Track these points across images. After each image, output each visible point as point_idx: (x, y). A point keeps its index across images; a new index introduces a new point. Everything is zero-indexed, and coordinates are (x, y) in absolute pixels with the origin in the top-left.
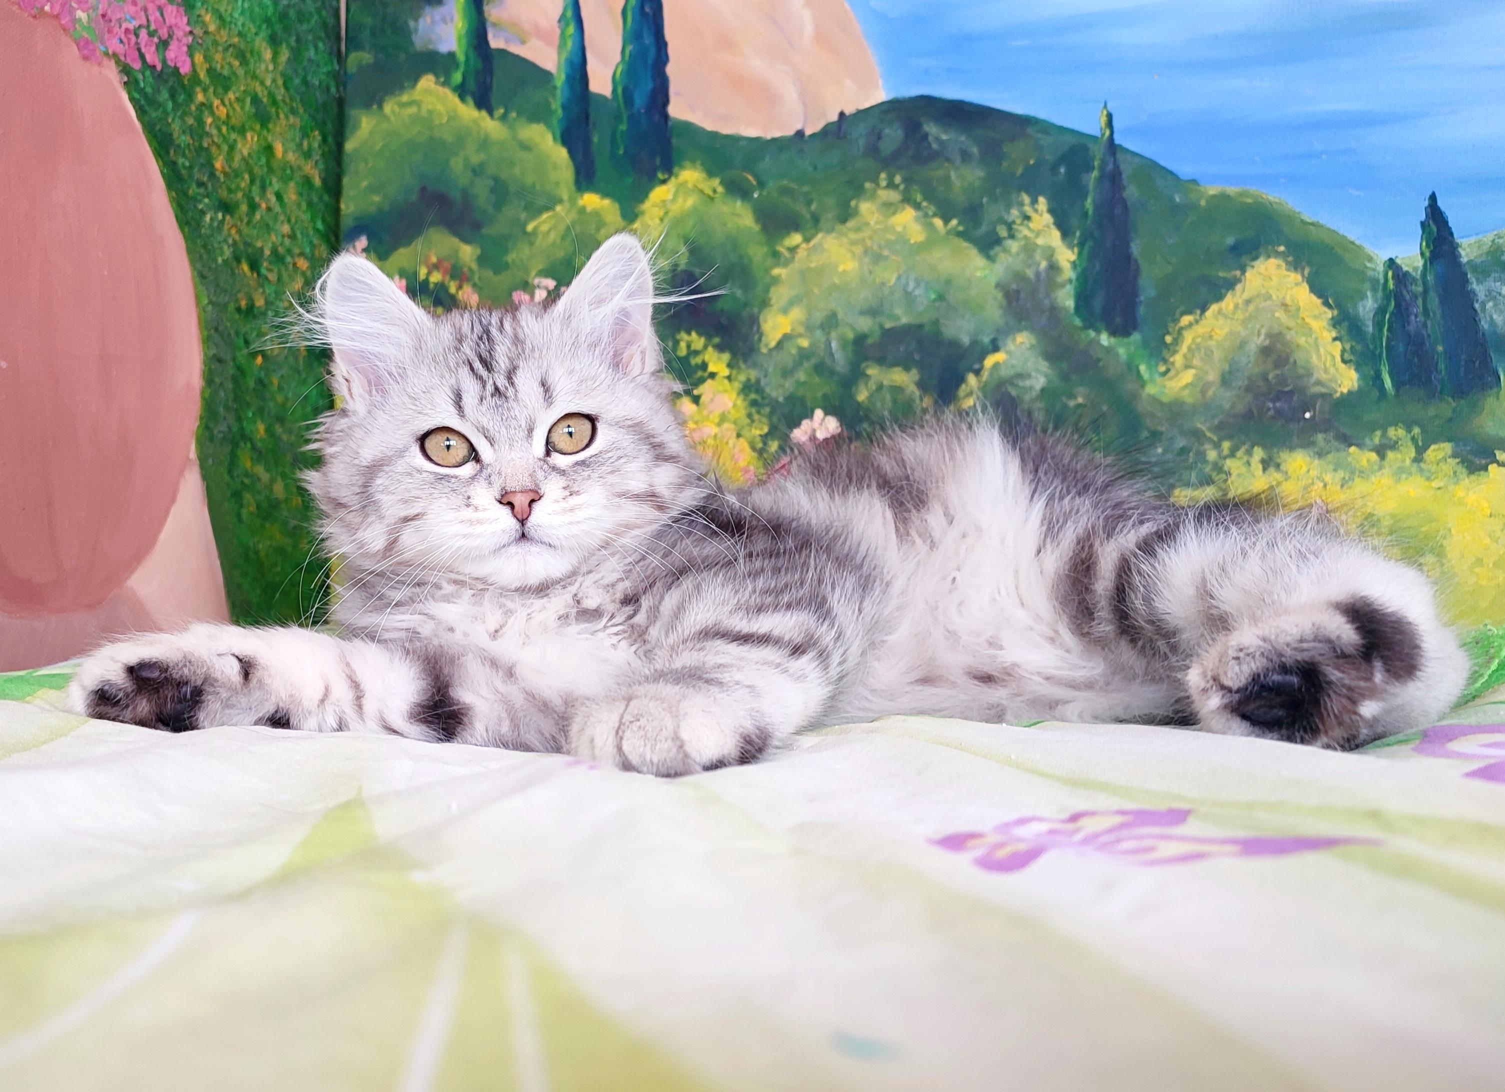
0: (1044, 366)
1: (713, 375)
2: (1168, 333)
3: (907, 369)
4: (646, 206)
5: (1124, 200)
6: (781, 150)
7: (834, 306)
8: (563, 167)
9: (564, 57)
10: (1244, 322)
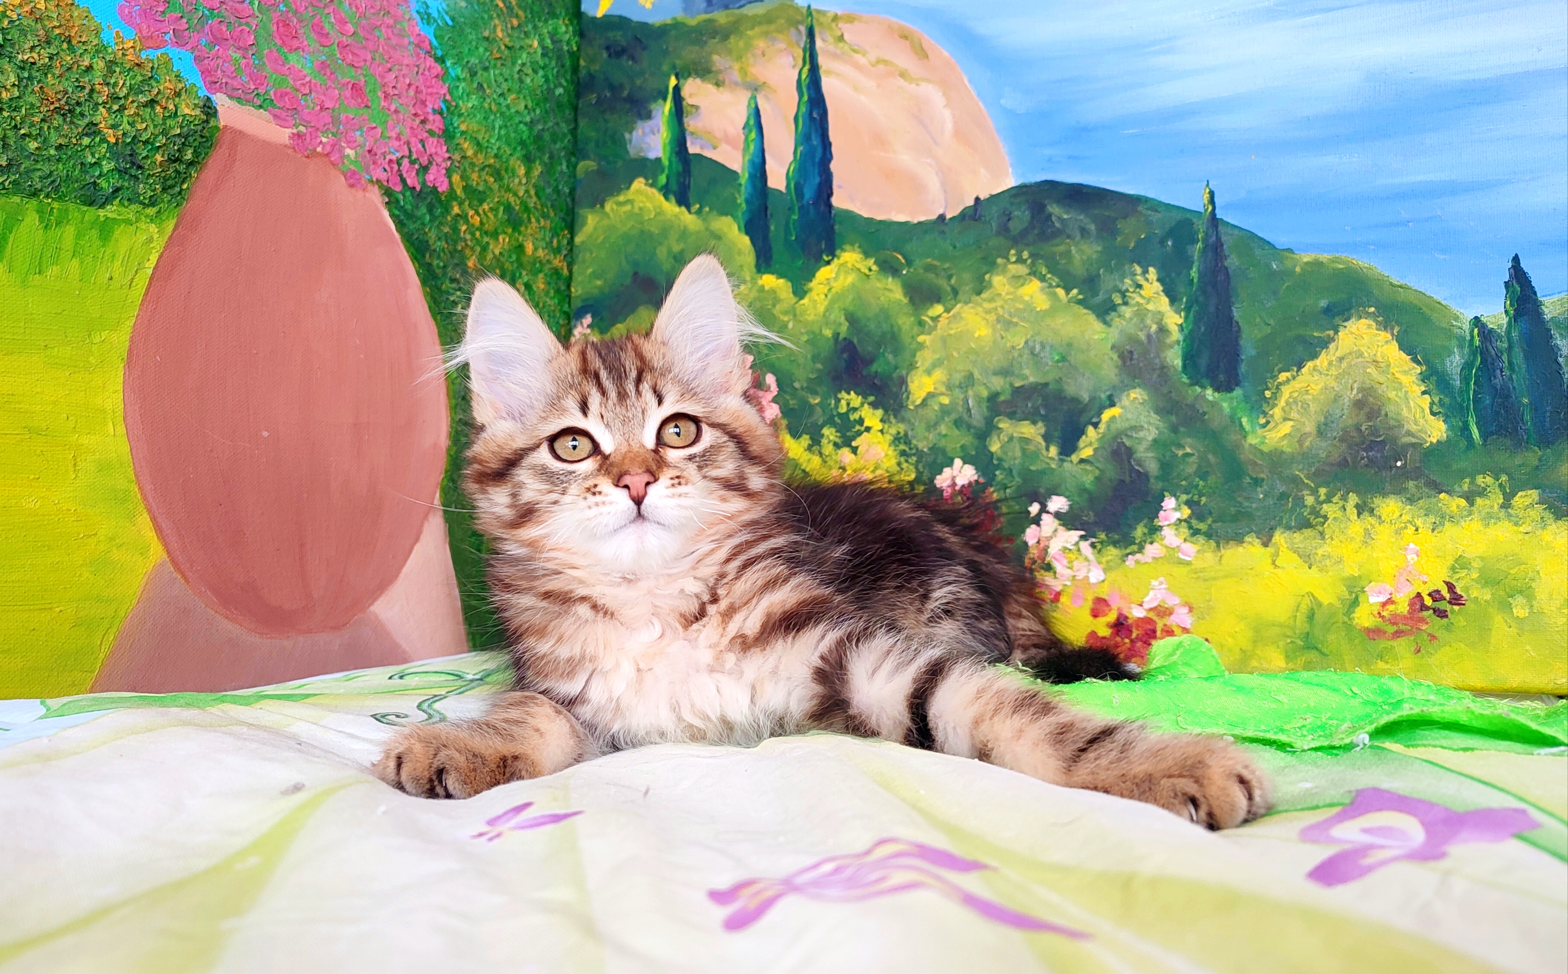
0: (1155, 418)
1: (868, 429)
2: (1268, 389)
3: (1034, 423)
4: (813, 284)
5: (1226, 268)
6: (926, 232)
7: (970, 368)
8: (747, 252)
9: (747, 158)
10: (1337, 378)
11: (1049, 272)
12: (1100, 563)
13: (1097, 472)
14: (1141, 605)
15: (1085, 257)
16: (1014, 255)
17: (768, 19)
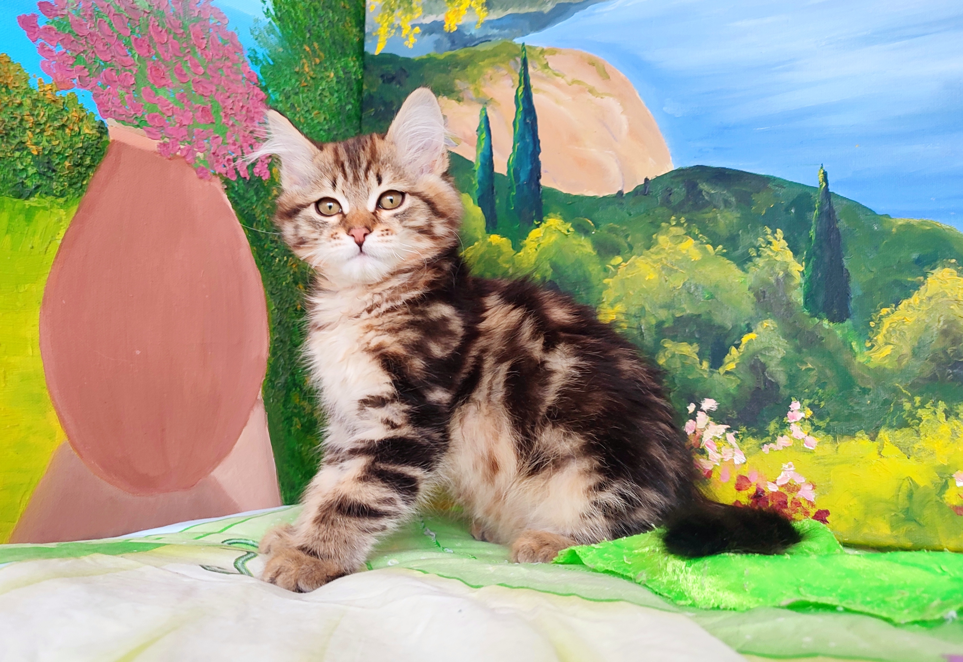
0: (783, 342)
2: (872, 321)
3: (691, 344)
4: (526, 242)
5: (838, 229)
6: (608, 204)
7: (642, 303)
8: (479, 219)
9: (479, 152)
10: (927, 313)
11: (701, 233)
12: (741, 449)
13: (739, 381)
14: (775, 483)
15: (727, 222)
16: (675, 220)
17: (494, 54)
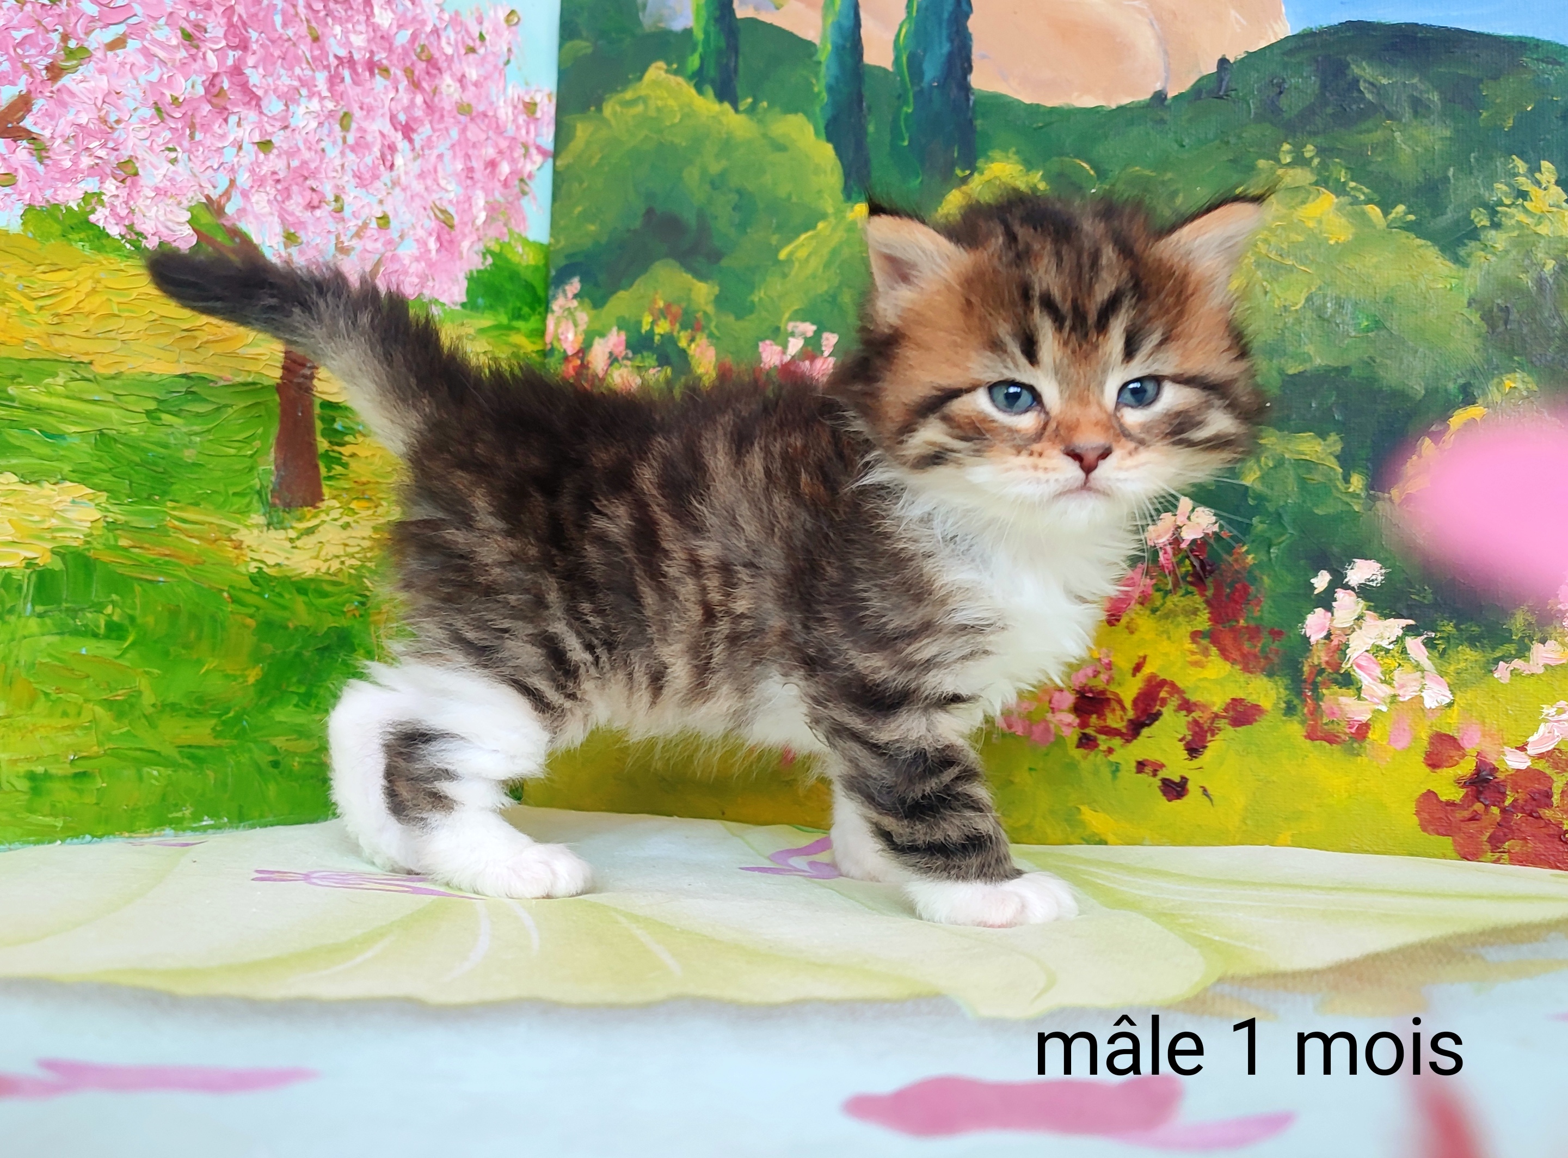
6: (1131, 123)
8: (829, 169)
9: (830, 20)
11: (1353, 179)
12: (1442, 673)
14: (1522, 749)
15: (1419, 149)
16: (1289, 152)
